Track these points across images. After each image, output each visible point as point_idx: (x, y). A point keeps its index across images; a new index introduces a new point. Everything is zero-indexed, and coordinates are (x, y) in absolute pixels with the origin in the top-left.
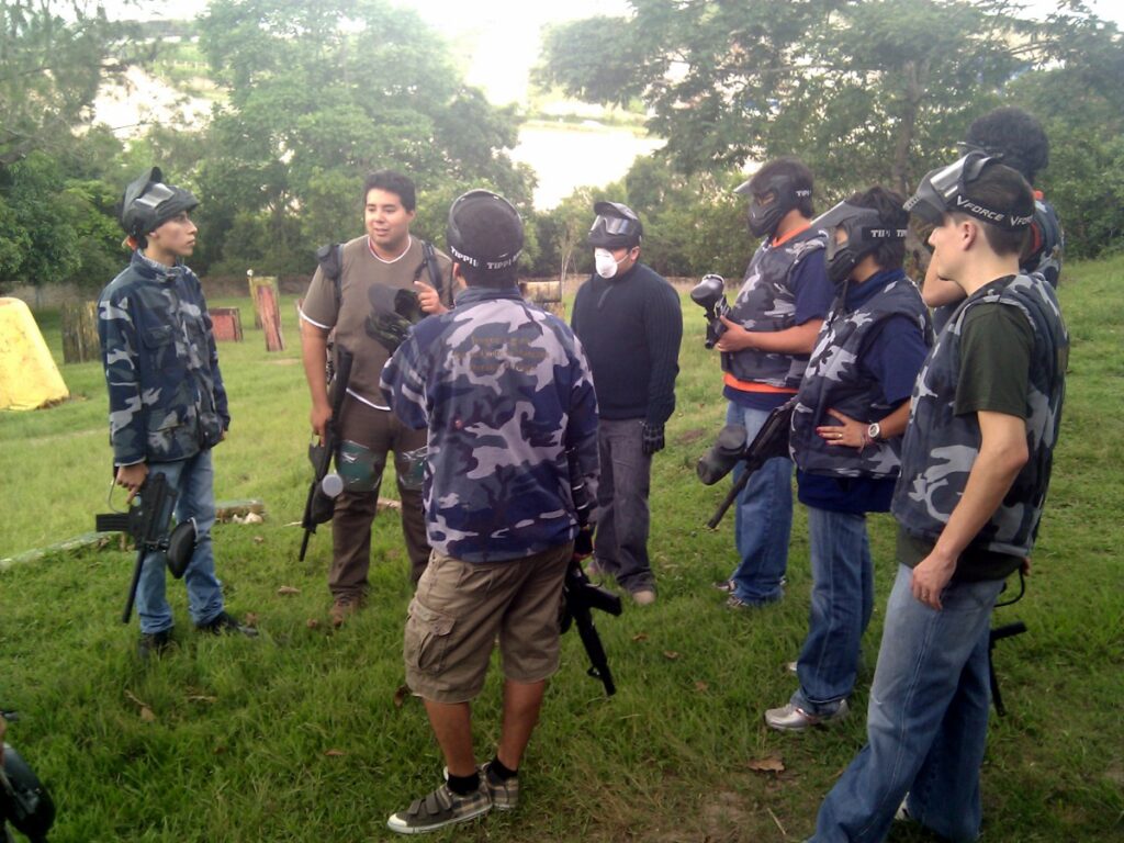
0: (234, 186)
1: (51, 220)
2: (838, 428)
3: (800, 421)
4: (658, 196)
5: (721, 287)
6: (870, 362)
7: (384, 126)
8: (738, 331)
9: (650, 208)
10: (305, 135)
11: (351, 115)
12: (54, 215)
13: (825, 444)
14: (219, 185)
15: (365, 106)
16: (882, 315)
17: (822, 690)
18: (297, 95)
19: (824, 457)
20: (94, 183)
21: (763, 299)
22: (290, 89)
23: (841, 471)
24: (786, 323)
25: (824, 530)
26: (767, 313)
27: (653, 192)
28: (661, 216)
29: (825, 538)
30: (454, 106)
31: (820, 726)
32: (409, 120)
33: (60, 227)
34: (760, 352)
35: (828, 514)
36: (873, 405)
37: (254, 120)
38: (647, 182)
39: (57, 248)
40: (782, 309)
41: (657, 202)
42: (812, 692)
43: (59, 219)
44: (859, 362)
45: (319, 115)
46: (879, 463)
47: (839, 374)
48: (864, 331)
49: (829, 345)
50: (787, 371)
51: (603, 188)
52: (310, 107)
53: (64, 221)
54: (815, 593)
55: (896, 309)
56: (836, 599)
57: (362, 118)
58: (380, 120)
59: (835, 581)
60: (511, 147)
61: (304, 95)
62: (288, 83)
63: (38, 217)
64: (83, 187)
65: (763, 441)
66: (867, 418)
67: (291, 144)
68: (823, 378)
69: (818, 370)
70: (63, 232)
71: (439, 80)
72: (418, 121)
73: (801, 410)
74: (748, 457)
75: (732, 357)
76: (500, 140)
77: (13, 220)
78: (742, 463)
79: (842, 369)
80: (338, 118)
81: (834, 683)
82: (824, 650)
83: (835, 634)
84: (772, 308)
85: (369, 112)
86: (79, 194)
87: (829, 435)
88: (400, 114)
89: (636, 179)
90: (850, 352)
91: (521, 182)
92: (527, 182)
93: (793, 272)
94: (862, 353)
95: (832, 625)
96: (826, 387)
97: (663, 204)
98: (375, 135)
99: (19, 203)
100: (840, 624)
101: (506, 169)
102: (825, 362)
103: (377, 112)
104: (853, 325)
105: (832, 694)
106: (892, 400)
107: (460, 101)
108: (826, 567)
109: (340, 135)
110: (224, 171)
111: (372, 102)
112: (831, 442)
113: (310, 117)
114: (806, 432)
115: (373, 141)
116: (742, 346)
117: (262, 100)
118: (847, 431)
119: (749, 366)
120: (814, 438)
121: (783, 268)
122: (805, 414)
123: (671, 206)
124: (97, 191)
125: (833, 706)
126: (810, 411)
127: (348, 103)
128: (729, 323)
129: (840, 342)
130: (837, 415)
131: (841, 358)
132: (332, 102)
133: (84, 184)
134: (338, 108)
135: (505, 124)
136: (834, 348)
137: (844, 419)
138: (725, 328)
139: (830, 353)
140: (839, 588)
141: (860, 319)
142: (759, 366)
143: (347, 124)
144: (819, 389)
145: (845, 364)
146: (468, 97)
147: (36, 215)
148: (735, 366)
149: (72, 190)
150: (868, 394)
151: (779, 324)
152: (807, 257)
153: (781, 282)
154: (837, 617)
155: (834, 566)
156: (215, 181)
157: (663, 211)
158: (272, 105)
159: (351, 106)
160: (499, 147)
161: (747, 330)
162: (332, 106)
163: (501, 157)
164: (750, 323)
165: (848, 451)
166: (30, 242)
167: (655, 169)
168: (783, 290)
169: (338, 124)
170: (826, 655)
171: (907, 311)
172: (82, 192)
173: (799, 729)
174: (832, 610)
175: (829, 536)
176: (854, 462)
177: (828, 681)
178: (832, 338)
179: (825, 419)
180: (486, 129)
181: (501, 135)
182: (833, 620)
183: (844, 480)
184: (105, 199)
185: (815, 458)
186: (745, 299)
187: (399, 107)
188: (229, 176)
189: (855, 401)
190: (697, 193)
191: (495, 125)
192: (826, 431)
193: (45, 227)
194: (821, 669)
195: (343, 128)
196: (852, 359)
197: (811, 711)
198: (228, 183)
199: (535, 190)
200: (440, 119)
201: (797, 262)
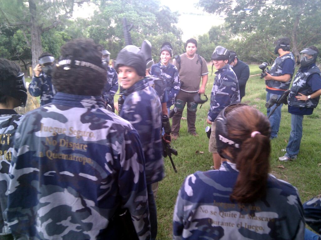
0: (100, 34)
1: (53, 43)
2: (300, 96)
3: (291, 95)
4: (218, 37)
5: (266, 65)
6: (309, 83)
7: (142, 17)
8: (270, 76)
9: (215, 41)
10: (120, 20)
11: (133, 14)
12: (54, 41)
13: (297, 100)
14: (96, 33)
15: (137, 11)
16: (312, 73)
17: (292, 153)
18: (118, 8)
19: (297, 103)
20: (62, 32)
21: (276, 69)
22: (116, 6)
23: (301, 106)
24: (280, 75)
25: (295, 119)
26: (276, 72)
27: (216, 36)
28: (218, 43)
29: (295, 121)
30: (161, 11)
31: (291, 160)
32: (149, 15)
33: (55, 45)
34: (274, 81)
35: (296, 115)
36: (308, 92)
37: (106, 15)
38: (215, 33)
39: (55, 50)
40: (279, 71)
41: (217, 39)
42: (290, 153)
43: (55, 42)
44: (306, 83)
45: (124, 14)
46: (309, 104)
47: (302, 85)
48: (308, 76)
49: (299, 79)
50: (280, 86)
51: (202, 35)
52: (122, 12)
53: (56, 43)
54: (291, 132)
55: (315, 72)
56: (296, 134)
57: (136, 15)
58: (141, 15)
59: (296, 130)
60: (176, 23)
61: (120, 8)
62: (116, 5)
63: (50, 42)
64: (59, 33)
65: (281, 99)
66: (307, 95)
67: (116, 22)
68: (298, 86)
69: (297, 84)
70: (56, 46)
71: (157, 4)
72: (151, 16)
73: (292, 93)
74: (277, 103)
75: (268, 82)
76: (174, 21)
77: (44, 42)
78: (275, 104)
79: (303, 84)
80: (130, 15)
81: (294, 152)
82: (293, 144)
83: (296, 141)
84: (277, 71)
85: (138, 13)
86: (58, 35)
87: (298, 98)
88: (145, 13)
89: (211, 32)
90: (305, 80)
91: (179, 33)
92: (181, 33)
93: (282, 63)
94: (307, 81)
95: (295, 139)
96: (298, 88)
97: (219, 39)
98: (140, 20)
99: (46, 38)
100: (297, 139)
101: (175, 30)
102: (298, 83)
103: (140, 13)
104: (305, 75)
105: (294, 154)
106: (313, 91)
107: (163, 10)
108: (295, 127)
109: (130, 19)
110: (97, 30)
111: (138, 10)
112: (298, 100)
113: (122, 14)
114: (293, 98)
115: (139, 21)
116: (270, 79)
117: (109, 10)
118: (302, 97)
119: (271, 84)
120: (295, 99)
121: (280, 62)
122: (293, 94)
123: (222, 40)
124: (63, 35)
125: (294, 156)
126: (294, 93)
127: (132, 10)
128: (268, 74)
129: (302, 78)
130: (300, 94)
131: (302, 82)
132: (128, 10)
133: (59, 32)
134: (129, 12)
135: (175, 16)
136: (300, 80)
137: (302, 95)
138: (266, 75)
139: (300, 81)
140: (297, 131)
141: (307, 74)
142: (273, 84)
143: (132, 16)
144: (297, 88)
145: (303, 83)
146: (165, 9)
147: (49, 41)
148: (268, 84)
149: (56, 34)
150: (307, 90)
151: (278, 74)
152: (285, 60)
153: (279, 65)
154: (296, 137)
155: (297, 127)
156: (95, 32)
157: (219, 42)
158: (111, 11)
159: (133, 11)
160: (173, 23)
161: (272, 76)
162: (128, 11)
163: (174, 26)
164: (272, 74)
165: (303, 101)
166: (48, 49)
167: (217, 29)
168: (279, 67)
169: (129, 16)
170: (293, 145)
171: (318, 72)
172: (59, 35)
173: (287, 161)
174: (295, 136)
175: (296, 120)
176: (304, 104)
177: (293, 151)
178: (300, 78)
179: (297, 95)
180: (170, 18)
181: (174, 20)
182: (295, 138)
183: (301, 108)
184: (65, 37)
185: (295, 103)
186: (272, 69)
187: (146, 11)
188: (99, 31)
189: (304, 91)
190: (229, 36)
191: (173, 17)
192: (297, 97)
193: (52, 44)
194: (292, 149)
195: (131, 18)
196: (305, 82)
197: (289, 157)
198: (99, 33)
199: (182, 35)
200: (157, 15)
201: (283, 61)
